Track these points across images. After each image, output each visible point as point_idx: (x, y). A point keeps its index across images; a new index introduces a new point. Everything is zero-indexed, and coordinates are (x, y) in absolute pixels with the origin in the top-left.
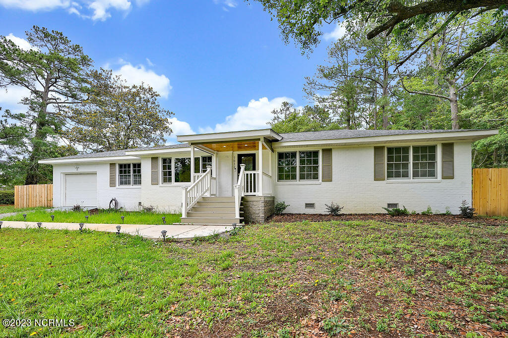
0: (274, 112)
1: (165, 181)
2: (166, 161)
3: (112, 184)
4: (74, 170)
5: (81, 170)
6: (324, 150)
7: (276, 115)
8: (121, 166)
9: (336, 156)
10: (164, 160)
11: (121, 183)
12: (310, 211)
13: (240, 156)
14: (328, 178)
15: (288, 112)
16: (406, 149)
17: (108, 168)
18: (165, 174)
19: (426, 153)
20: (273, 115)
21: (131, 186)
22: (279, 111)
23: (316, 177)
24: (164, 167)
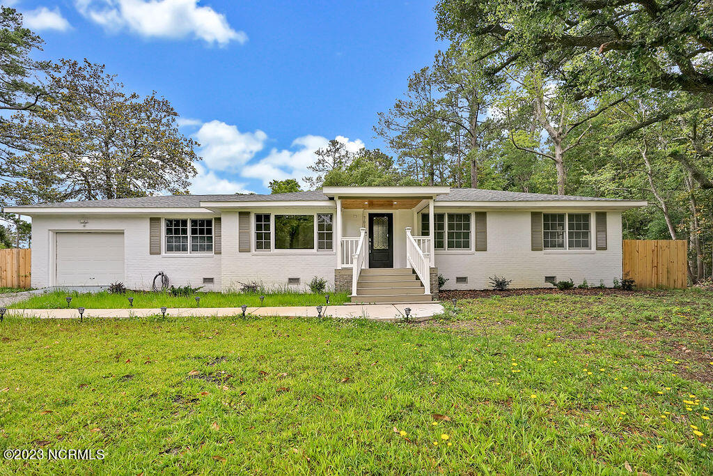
0: (318, 153)
1: (259, 246)
2: (262, 219)
3: (154, 251)
4: (77, 226)
5: (92, 226)
6: (477, 214)
7: (321, 157)
8: (169, 222)
9: (491, 221)
10: (259, 218)
11: (170, 249)
12: (462, 287)
13: (371, 216)
14: (482, 247)
15: (337, 155)
16: (561, 217)
17: (146, 225)
18: (259, 236)
19: (580, 221)
20: (317, 158)
21: (188, 254)
22: (325, 151)
23: (467, 245)
24: (259, 227)
